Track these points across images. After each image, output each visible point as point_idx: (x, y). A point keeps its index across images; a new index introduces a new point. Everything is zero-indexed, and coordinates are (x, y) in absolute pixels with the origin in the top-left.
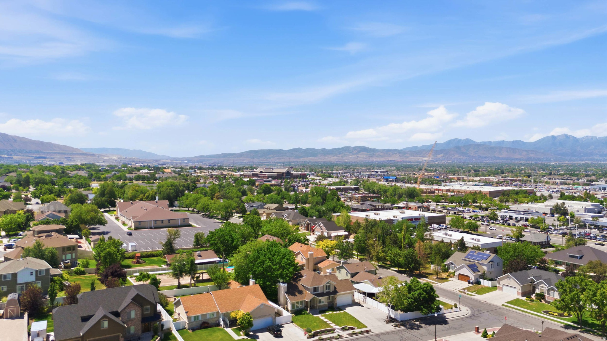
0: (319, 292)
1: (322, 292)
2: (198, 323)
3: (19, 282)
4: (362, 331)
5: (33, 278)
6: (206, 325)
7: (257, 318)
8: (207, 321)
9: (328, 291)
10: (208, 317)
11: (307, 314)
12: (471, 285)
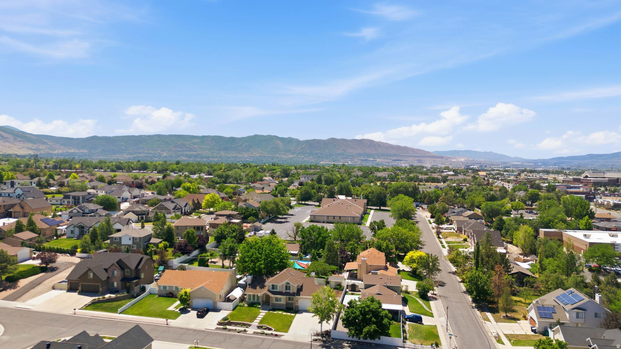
0: (278, 290)
1: (281, 291)
2: (164, 293)
3: (122, 243)
4: (272, 334)
5: (130, 243)
6: (171, 295)
7: (198, 298)
8: (173, 292)
9: (288, 291)
10: (174, 289)
11: (258, 308)
12: (533, 333)
